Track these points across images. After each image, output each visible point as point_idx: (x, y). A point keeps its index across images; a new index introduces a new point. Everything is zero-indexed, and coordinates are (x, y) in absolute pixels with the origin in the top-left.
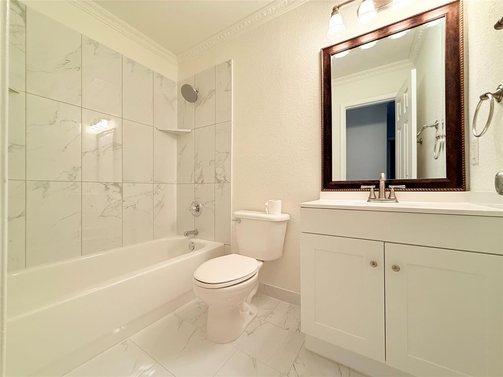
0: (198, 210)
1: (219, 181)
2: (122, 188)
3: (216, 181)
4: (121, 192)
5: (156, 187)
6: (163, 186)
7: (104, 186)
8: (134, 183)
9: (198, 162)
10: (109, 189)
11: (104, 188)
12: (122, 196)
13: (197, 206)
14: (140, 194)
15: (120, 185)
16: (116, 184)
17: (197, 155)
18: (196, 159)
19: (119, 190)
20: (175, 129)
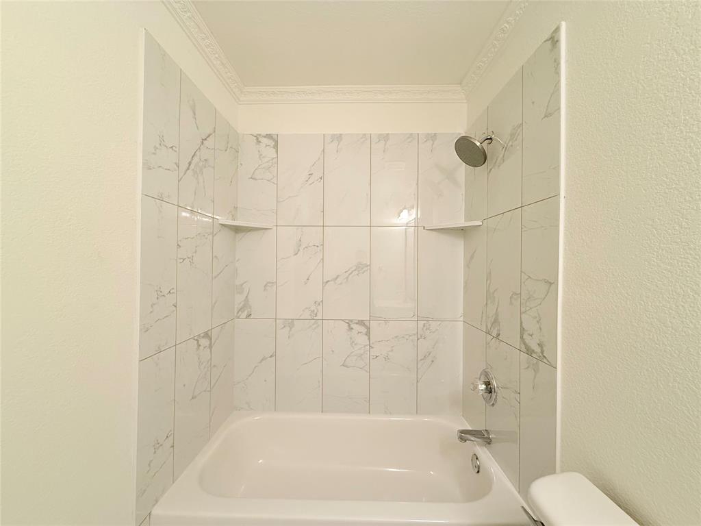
0: (489, 390)
1: (529, 352)
2: (368, 328)
3: (523, 346)
4: (368, 334)
5: (422, 326)
6: (434, 325)
7: (347, 325)
8: (385, 320)
9: (492, 291)
10: (352, 329)
11: (347, 328)
12: (369, 339)
13: (488, 383)
14: (396, 337)
15: (367, 323)
16: (361, 323)
17: (490, 273)
18: (489, 282)
19: (366, 330)
20: (461, 222)
